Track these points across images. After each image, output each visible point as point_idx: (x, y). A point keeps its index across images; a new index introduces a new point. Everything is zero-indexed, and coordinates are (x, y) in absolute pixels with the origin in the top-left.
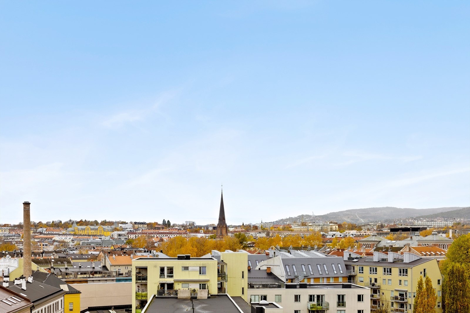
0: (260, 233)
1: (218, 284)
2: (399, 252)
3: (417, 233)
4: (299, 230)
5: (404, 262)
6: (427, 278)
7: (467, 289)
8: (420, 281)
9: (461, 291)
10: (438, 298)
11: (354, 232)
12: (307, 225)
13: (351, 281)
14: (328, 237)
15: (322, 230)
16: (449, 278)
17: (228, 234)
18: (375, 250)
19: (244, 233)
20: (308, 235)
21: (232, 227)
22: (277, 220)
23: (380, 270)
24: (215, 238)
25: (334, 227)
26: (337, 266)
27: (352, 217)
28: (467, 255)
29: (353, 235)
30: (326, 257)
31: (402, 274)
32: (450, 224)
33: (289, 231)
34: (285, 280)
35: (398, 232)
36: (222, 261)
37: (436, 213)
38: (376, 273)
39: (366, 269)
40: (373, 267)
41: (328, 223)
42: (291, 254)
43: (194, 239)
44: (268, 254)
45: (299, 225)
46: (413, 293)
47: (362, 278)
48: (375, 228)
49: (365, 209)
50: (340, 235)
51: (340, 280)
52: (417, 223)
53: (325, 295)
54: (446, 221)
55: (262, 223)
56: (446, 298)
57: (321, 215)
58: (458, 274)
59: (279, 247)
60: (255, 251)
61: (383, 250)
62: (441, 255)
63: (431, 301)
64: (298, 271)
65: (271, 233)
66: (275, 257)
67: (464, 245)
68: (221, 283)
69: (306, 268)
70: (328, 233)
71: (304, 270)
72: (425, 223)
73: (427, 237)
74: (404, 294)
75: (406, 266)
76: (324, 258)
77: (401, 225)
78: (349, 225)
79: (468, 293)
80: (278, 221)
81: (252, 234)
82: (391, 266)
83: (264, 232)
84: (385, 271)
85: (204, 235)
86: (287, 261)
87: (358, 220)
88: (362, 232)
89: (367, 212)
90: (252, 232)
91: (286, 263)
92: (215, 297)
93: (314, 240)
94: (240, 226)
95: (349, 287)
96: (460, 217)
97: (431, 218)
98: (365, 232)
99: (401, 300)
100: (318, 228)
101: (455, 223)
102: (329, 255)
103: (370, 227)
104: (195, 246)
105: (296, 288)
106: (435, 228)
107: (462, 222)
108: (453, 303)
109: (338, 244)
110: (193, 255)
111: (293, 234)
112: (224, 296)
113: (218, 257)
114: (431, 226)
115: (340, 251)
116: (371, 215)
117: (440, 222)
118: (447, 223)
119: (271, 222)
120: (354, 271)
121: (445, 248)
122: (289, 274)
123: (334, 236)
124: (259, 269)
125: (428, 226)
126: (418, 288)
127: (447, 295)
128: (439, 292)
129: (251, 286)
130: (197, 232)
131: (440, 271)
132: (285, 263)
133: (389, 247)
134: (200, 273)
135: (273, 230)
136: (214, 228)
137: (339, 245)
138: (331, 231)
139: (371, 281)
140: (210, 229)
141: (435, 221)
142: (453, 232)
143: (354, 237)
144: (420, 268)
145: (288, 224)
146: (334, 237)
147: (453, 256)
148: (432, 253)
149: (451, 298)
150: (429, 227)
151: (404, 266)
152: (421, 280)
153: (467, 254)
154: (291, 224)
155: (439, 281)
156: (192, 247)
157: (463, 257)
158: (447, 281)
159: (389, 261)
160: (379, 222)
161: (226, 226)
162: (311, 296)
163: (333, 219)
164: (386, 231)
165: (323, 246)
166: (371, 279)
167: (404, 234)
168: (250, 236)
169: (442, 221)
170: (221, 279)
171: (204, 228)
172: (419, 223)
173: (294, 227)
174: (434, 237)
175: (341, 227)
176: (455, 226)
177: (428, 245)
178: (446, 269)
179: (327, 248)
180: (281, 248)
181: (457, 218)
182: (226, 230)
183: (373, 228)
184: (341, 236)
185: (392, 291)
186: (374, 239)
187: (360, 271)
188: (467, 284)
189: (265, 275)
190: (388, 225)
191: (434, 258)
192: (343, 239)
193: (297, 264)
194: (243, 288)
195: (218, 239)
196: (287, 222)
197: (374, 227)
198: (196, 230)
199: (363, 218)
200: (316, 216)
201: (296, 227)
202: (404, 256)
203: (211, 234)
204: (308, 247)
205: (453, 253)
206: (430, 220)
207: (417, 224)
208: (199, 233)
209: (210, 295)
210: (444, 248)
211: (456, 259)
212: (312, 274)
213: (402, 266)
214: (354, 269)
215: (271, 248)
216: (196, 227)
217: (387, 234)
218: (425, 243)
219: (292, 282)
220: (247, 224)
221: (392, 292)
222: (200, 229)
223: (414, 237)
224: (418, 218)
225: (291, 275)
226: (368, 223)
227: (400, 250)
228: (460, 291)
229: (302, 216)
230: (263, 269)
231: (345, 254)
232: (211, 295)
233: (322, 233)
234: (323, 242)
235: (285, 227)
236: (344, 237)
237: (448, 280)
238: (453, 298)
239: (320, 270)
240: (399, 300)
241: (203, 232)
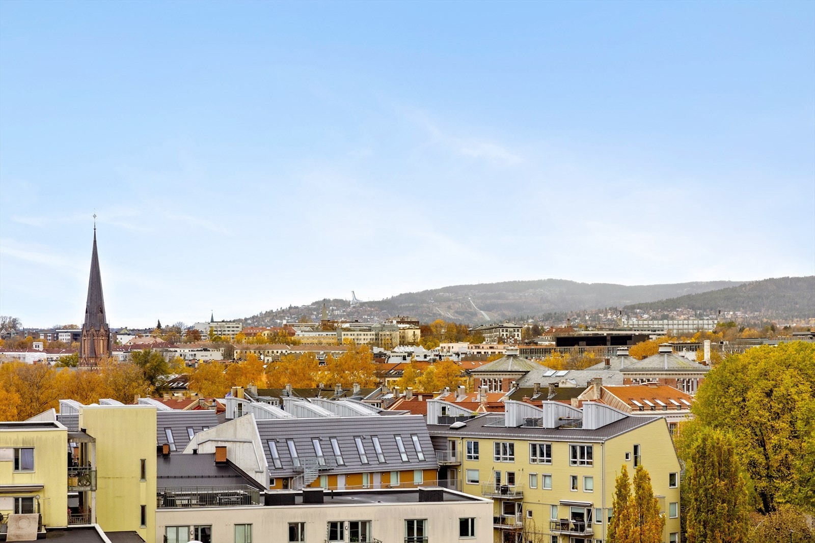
0: (205, 350)
1: (69, 497)
2: (574, 402)
3: (621, 350)
4: (316, 341)
5: (584, 428)
6: (640, 470)
7: (740, 497)
8: (622, 479)
9: (723, 502)
10: (667, 522)
11: (462, 347)
12: (336, 328)
13: (447, 482)
14: (394, 360)
15: (377, 342)
16: (696, 468)
17: (114, 353)
18: (512, 397)
19: (161, 349)
20: (337, 355)
21: (126, 334)
22: (256, 313)
23: (523, 449)
24: (74, 366)
25: (410, 333)
26: (408, 439)
27: (458, 305)
28: (742, 407)
29: (458, 354)
30: (379, 416)
31: (578, 459)
32: (709, 325)
33: (288, 344)
34: (267, 483)
35: (576, 347)
36: (84, 431)
37: (675, 297)
38: (513, 459)
39: (487, 448)
40: (504, 441)
41: (395, 322)
42: (282, 408)
43: (11, 369)
44: (221, 410)
45: (314, 329)
46: (607, 510)
47: (476, 473)
48: (518, 335)
49: (492, 284)
50: (425, 356)
51: (418, 478)
52: (626, 323)
53: (373, 523)
54: (700, 317)
55: (212, 321)
56: (688, 522)
57: (376, 300)
58: (716, 459)
59: (254, 390)
60: (188, 400)
61: (535, 397)
62: (681, 407)
63: (650, 530)
64: (303, 455)
65: (239, 351)
66: (240, 415)
67: (736, 382)
68: (81, 493)
69: (325, 446)
70: (395, 350)
71: (320, 453)
72: (646, 322)
73: (646, 360)
74: (582, 514)
75: (589, 439)
76: (372, 420)
77: (586, 328)
78: (450, 329)
79: (741, 508)
80: (257, 317)
81: (183, 352)
82: (550, 438)
83: (217, 348)
84: (534, 454)
85: (44, 356)
86: (271, 430)
87: (474, 314)
88: (485, 348)
89: (497, 293)
90: (184, 347)
91: (268, 433)
92: (61, 536)
93: (352, 369)
94: (150, 331)
95: (436, 497)
96: (735, 309)
97: (663, 309)
98: (491, 348)
99: (576, 530)
100: (368, 337)
101: (721, 323)
102: (389, 410)
103: (505, 333)
104: (13, 389)
105: (294, 504)
106: (670, 336)
107: (739, 320)
108: (705, 536)
109: (417, 380)
110: (9, 414)
111: (298, 352)
112: (87, 532)
113: (71, 421)
114: (662, 330)
115: (420, 398)
116: (507, 302)
117: (685, 320)
118: (701, 322)
119: (239, 321)
120: (454, 455)
121: (692, 390)
122: (278, 464)
123: (407, 358)
124: (195, 451)
125: (655, 331)
126: (616, 497)
127: (691, 514)
128: (672, 506)
129: (167, 501)
130: (24, 346)
131: (676, 450)
132: (266, 433)
133: (550, 388)
134: (17, 468)
135: (244, 341)
136: (76, 336)
137: (420, 382)
138: (403, 343)
139: (498, 481)
140: (65, 337)
141: (673, 319)
142: (712, 348)
143: (463, 360)
144: (623, 442)
145: (286, 325)
146: (409, 359)
147: (709, 410)
148: (658, 403)
149: (700, 522)
150: (657, 332)
151: (582, 439)
152: (625, 475)
153: (742, 404)
154: (293, 326)
155: (672, 476)
156: (7, 391)
157: (732, 413)
158: (690, 478)
159: (544, 426)
160: (530, 321)
161: (108, 330)
162: (333, 525)
163: (408, 313)
164: (547, 343)
165: (377, 385)
166: (498, 474)
167: (591, 352)
168: (175, 358)
169: (688, 319)
170: (79, 481)
171: (46, 336)
172: (631, 322)
173: (302, 334)
174: (663, 361)
175: (428, 334)
176: (721, 330)
177: (649, 380)
178: (688, 446)
179: (385, 390)
180: (261, 392)
181: (727, 310)
182: (106, 342)
183: (513, 337)
184: (428, 358)
185: (553, 505)
186: (510, 365)
187: (469, 452)
188: (738, 484)
189: (212, 470)
190: (552, 327)
191: (660, 416)
192: (432, 367)
193: (299, 436)
194: (143, 508)
195: (85, 368)
196: (282, 318)
197: (516, 333)
198: (23, 343)
199: (487, 308)
200: (363, 304)
201: (306, 334)
202: (583, 412)
203: (65, 352)
204: (336, 388)
205: (708, 403)
206: (659, 316)
207: (626, 326)
208: (31, 350)
209: (46, 529)
210: (688, 390)
211: (716, 419)
212: (342, 463)
213: (580, 439)
214: (454, 448)
215: (232, 393)
216: (23, 333)
217: (547, 351)
218: (641, 376)
219: (286, 487)
220: (171, 325)
221: (554, 508)
222: (34, 338)
223: (614, 361)
224: (629, 311)
225: (284, 467)
226: (501, 322)
227: (576, 397)
228: (722, 504)
229: (325, 303)
230: (205, 452)
231: (431, 407)
232: (49, 530)
233: (376, 350)
234: (378, 375)
235: (276, 334)
236: (434, 361)
237: (692, 473)
238: (704, 521)
239: (362, 451)
240: (572, 529)
241: (41, 348)
